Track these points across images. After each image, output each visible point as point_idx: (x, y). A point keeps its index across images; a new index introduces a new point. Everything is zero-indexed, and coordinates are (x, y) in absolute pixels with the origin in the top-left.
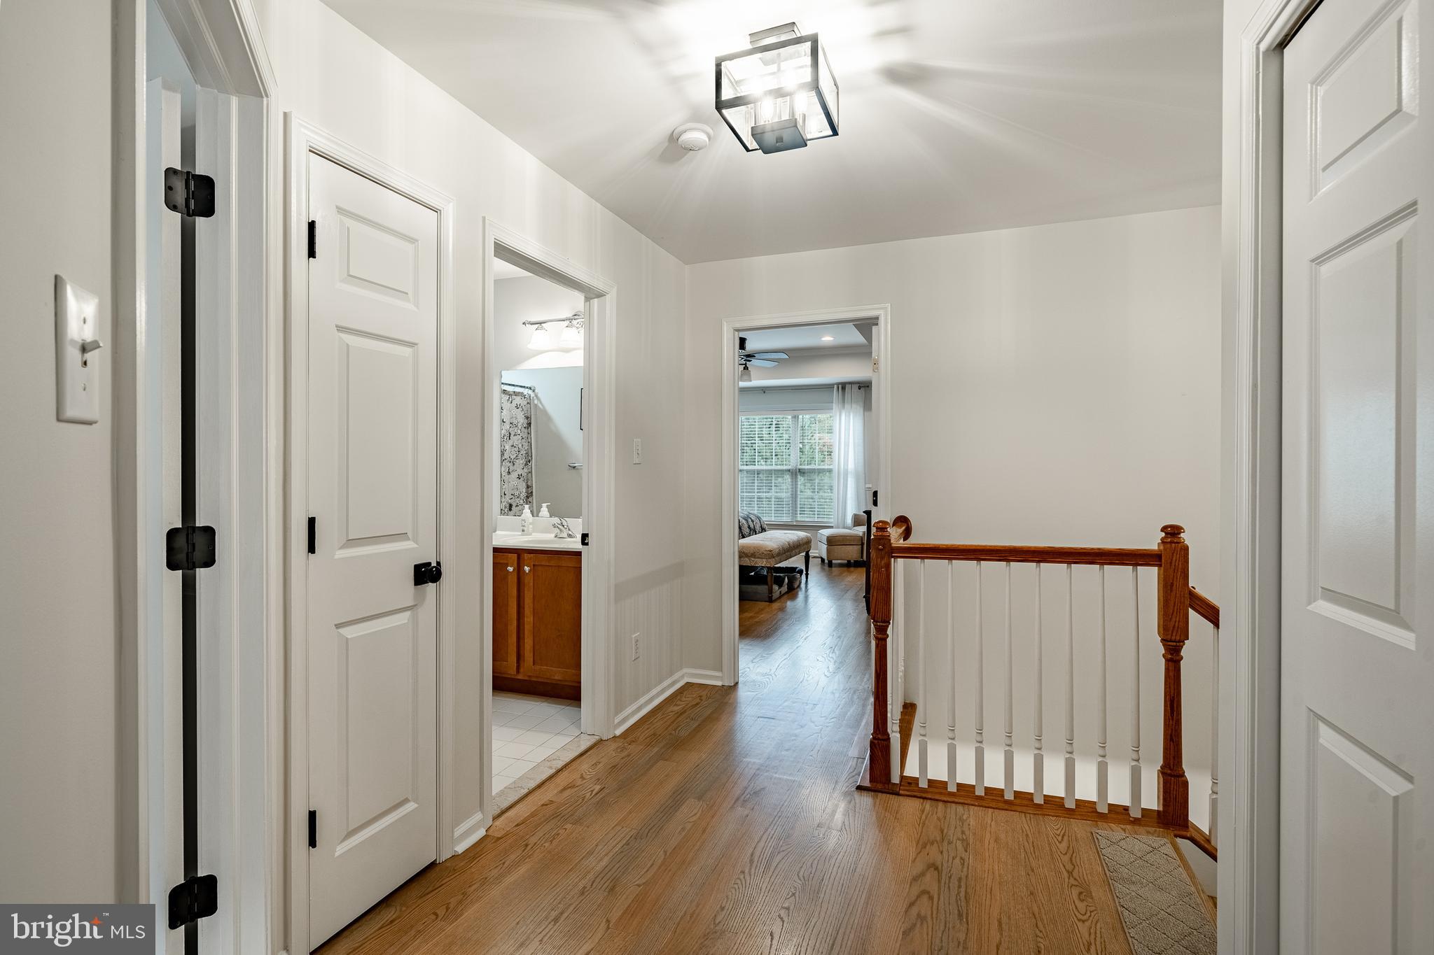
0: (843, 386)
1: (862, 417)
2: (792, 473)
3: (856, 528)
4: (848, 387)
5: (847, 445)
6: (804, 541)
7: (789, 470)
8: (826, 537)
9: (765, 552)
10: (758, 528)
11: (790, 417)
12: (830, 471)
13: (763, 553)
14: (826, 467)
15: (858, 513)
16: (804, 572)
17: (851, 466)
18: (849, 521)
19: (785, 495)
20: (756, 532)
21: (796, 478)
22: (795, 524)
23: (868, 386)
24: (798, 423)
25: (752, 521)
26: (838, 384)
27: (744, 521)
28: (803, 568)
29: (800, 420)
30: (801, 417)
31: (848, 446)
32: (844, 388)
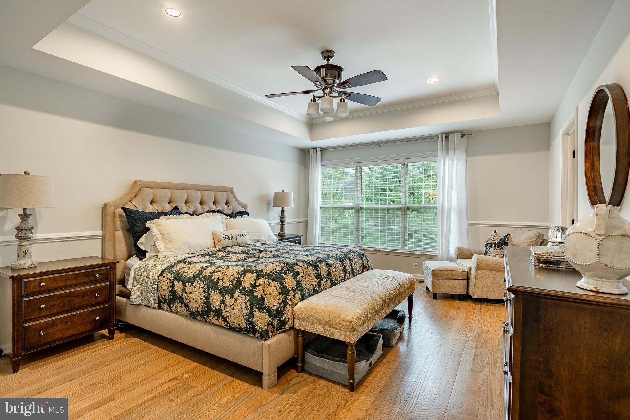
0: (447, 136)
1: (464, 161)
2: (402, 210)
3: (460, 261)
4: (451, 136)
5: (450, 186)
6: (406, 286)
7: (400, 208)
8: (431, 271)
9: (343, 323)
10: (357, 267)
11: (400, 165)
12: (435, 208)
13: (340, 324)
14: (431, 205)
15: (461, 246)
16: (407, 320)
17: (454, 203)
18: (452, 252)
19: (396, 228)
20: (353, 273)
21: (405, 214)
22: (404, 252)
23: (471, 134)
24: (407, 170)
25: (351, 261)
26: (442, 134)
27: (338, 264)
28: (407, 313)
29: (409, 167)
30: (409, 164)
31: (452, 187)
32: (447, 138)
